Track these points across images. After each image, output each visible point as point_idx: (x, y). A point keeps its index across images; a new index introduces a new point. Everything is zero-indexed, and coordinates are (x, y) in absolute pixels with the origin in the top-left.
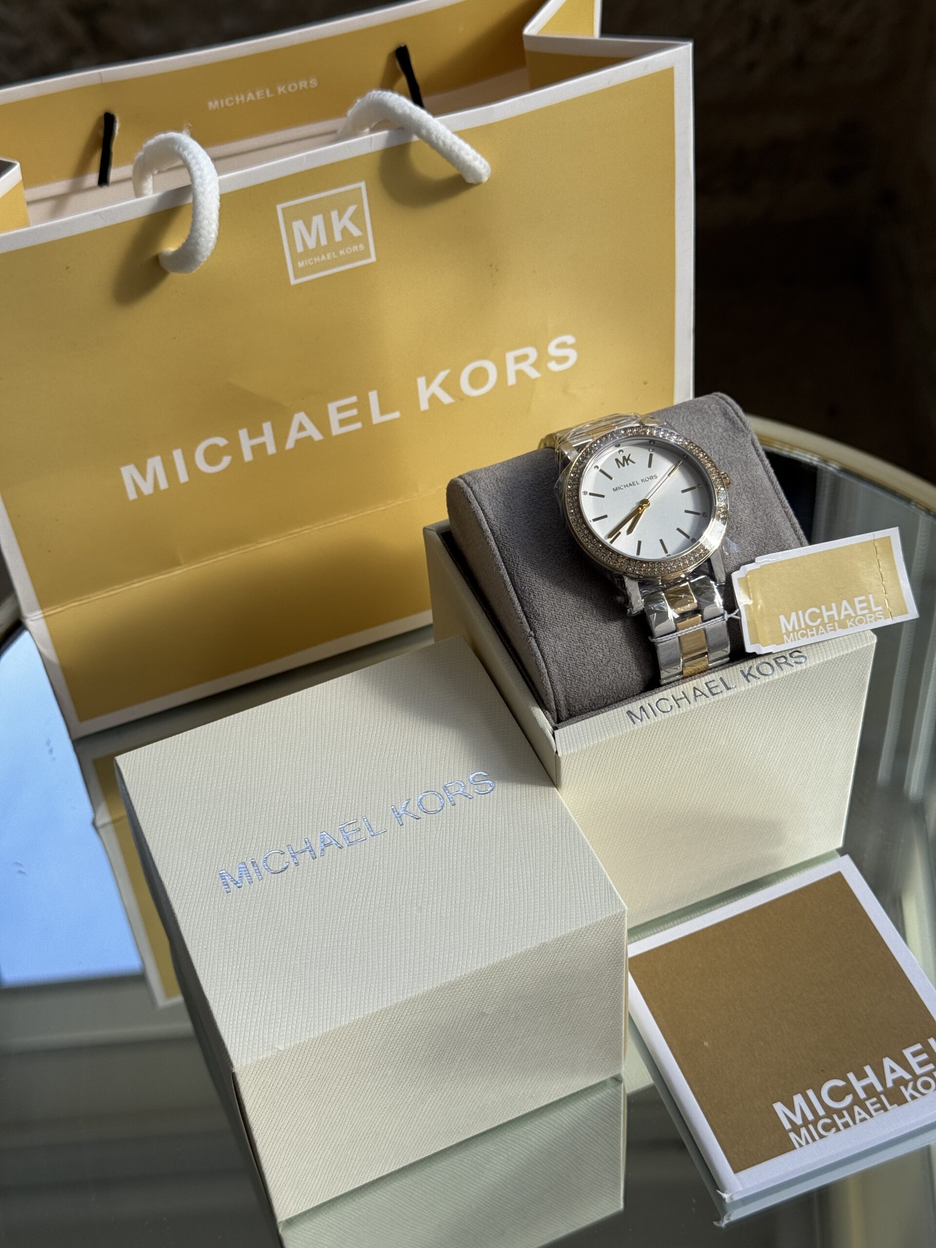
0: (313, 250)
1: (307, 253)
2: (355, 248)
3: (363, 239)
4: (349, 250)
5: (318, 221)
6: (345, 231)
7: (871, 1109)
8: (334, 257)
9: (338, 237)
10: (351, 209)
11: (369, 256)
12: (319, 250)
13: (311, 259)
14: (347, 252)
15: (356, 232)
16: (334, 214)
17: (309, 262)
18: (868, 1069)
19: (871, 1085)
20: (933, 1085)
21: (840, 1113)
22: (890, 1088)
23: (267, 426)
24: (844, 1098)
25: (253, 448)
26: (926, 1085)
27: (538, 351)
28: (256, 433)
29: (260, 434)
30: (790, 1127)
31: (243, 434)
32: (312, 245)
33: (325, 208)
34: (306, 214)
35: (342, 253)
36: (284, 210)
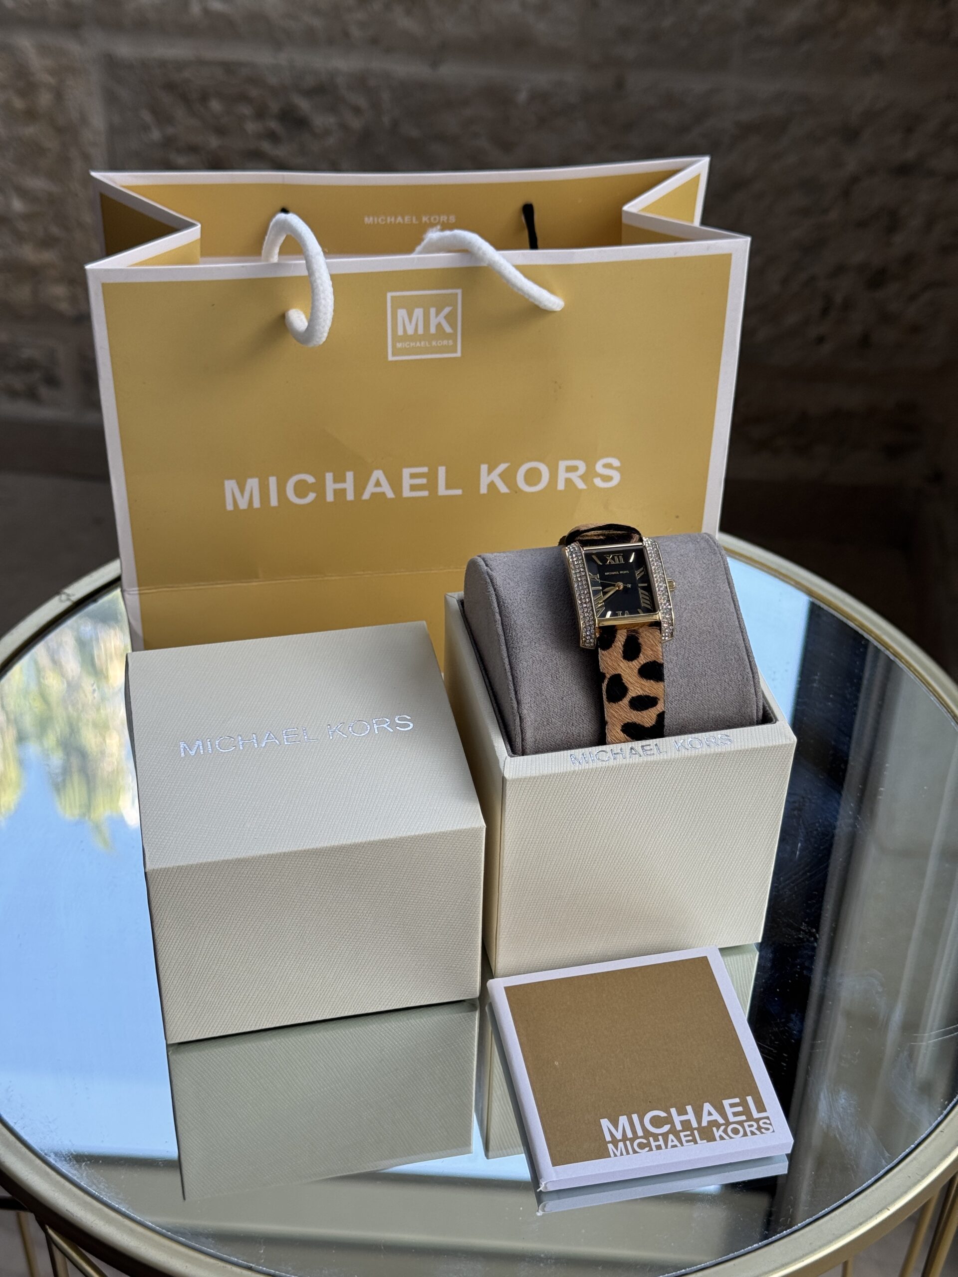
0: (411, 336)
1: (406, 337)
3: (453, 336)
4: (440, 343)
5: (418, 312)
6: (439, 326)
7: (684, 1139)
8: (427, 345)
10: (447, 310)
11: (456, 352)
12: (415, 337)
13: (408, 343)
14: (438, 343)
16: (433, 311)
17: (406, 345)
18: (689, 1108)
19: (689, 1121)
20: (742, 1132)
21: (656, 1137)
22: (704, 1127)
23: (350, 475)
24: (663, 1126)
25: (335, 491)
26: (736, 1131)
27: (587, 466)
28: (339, 478)
29: (343, 480)
30: (610, 1140)
31: (329, 476)
32: (410, 331)
33: (425, 304)
34: (410, 305)
35: (434, 343)
36: (392, 297)
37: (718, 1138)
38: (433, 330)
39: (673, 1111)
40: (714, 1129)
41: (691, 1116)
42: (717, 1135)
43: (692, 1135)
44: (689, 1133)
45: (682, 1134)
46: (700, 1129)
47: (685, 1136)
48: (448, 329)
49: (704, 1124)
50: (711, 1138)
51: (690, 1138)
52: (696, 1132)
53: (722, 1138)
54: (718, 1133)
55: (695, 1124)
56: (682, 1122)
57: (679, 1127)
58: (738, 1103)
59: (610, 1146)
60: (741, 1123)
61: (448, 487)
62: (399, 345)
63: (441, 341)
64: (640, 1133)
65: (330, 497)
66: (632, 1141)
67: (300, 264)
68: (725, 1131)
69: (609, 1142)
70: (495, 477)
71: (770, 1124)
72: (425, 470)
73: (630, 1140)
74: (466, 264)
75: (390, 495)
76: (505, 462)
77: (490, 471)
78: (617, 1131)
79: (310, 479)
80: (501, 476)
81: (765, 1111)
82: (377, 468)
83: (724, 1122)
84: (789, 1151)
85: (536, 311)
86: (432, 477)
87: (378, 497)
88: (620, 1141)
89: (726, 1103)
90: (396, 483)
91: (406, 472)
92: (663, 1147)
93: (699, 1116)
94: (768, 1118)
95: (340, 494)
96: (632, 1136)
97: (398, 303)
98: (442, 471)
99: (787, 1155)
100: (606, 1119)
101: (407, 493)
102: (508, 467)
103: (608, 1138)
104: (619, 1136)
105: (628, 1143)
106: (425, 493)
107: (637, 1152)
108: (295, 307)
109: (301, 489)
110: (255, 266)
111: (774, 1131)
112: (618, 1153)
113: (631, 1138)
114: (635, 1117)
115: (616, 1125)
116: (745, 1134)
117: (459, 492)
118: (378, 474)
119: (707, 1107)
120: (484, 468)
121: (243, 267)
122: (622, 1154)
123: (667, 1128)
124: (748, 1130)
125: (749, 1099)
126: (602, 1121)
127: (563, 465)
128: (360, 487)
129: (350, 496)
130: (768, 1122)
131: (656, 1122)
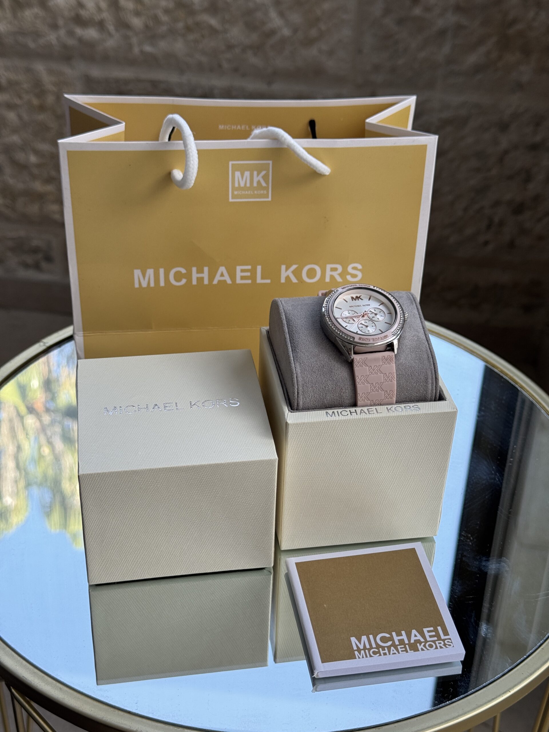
0: (242, 187)
1: (239, 188)
3: (267, 188)
4: (259, 192)
5: (247, 174)
6: (259, 182)
7: (400, 650)
8: (252, 193)
10: (264, 173)
11: (268, 198)
12: (245, 188)
13: (241, 192)
14: (258, 193)
16: (255, 173)
17: (239, 193)
18: (403, 633)
19: (403, 640)
20: (434, 647)
21: (383, 648)
22: (412, 643)
23: (206, 269)
24: (387, 642)
25: (197, 278)
26: (431, 646)
27: (343, 268)
28: (200, 271)
29: (202, 272)
30: (356, 649)
31: (194, 270)
32: (242, 185)
33: (251, 169)
34: (242, 169)
35: (256, 192)
36: (233, 165)
37: (420, 650)
38: (255, 185)
39: (394, 634)
40: (418, 644)
41: (404, 637)
42: (420, 648)
43: (405, 647)
44: (403, 646)
45: (399, 647)
46: (410, 644)
47: (401, 648)
48: (264, 184)
49: (412, 641)
50: (416, 650)
51: (404, 649)
52: (407, 646)
53: (422, 650)
54: (420, 647)
55: (406, 642)
56: (399, 640)
57: (397, 643)
58: (432, 630)
59: (356, 653)
60: (434, 642)
61: (262, 278)
62: (236, 193)
63: (259, 191)
64: (374, 646)
65: (194, 282)
66: (369, 650)
67: (180, 143)
68: (425, 646)
69: (356, 650)
70: (289, 273)
71: (452, 642)
72: (249, 267)
73: (368, 649)
74: (275, 146)
75: (229, 281)
76: (295, 264)
77: (287, 269)
78: (360, 644)
79: (183, 271)
80: (293, 272)
81: (449, 635)
82: (222, 266)
83: (424, 641)
84: (463, 659)
85: (315, 174)
86: (253, 272)
87: (222, 283)
88: (362, 650)
89: (425, 630)
90: (232, 275)
91: (239, 268)
92: (388, 653)
93: (409, 637)
94: (450, 639)
95: (200, 280)
96: (369, 647)
97: (236, 168)
98: (259, 268)
99: (461, 661)
100: (354, 638)
101: (239, 281)
102: (298, 267)
103: (355, 648)
104: (361, 647)
105: (367, 651)
106: (249, 281)
107: (372, 656)
108: (176, 168)
109: (178, 277)
110: (154, 143)
111: (453, 647)
112: (361, 657)
113: (369, 648)
114: (371, 637)
115: (360, 641)
116: (436, 648)
117: (268, 281)
118: (222, 269)
119: (414, 632)
120: (283, 267)
121: (147, 143)
122: (363, 657)
123: (390, 643)
124: (438, 645)
125: (439, 628)
126: (351, 638)
127: (329, 267)
128: (212, 277)
129: (206, 282)
130: (450, 641)
131: (383, 639)
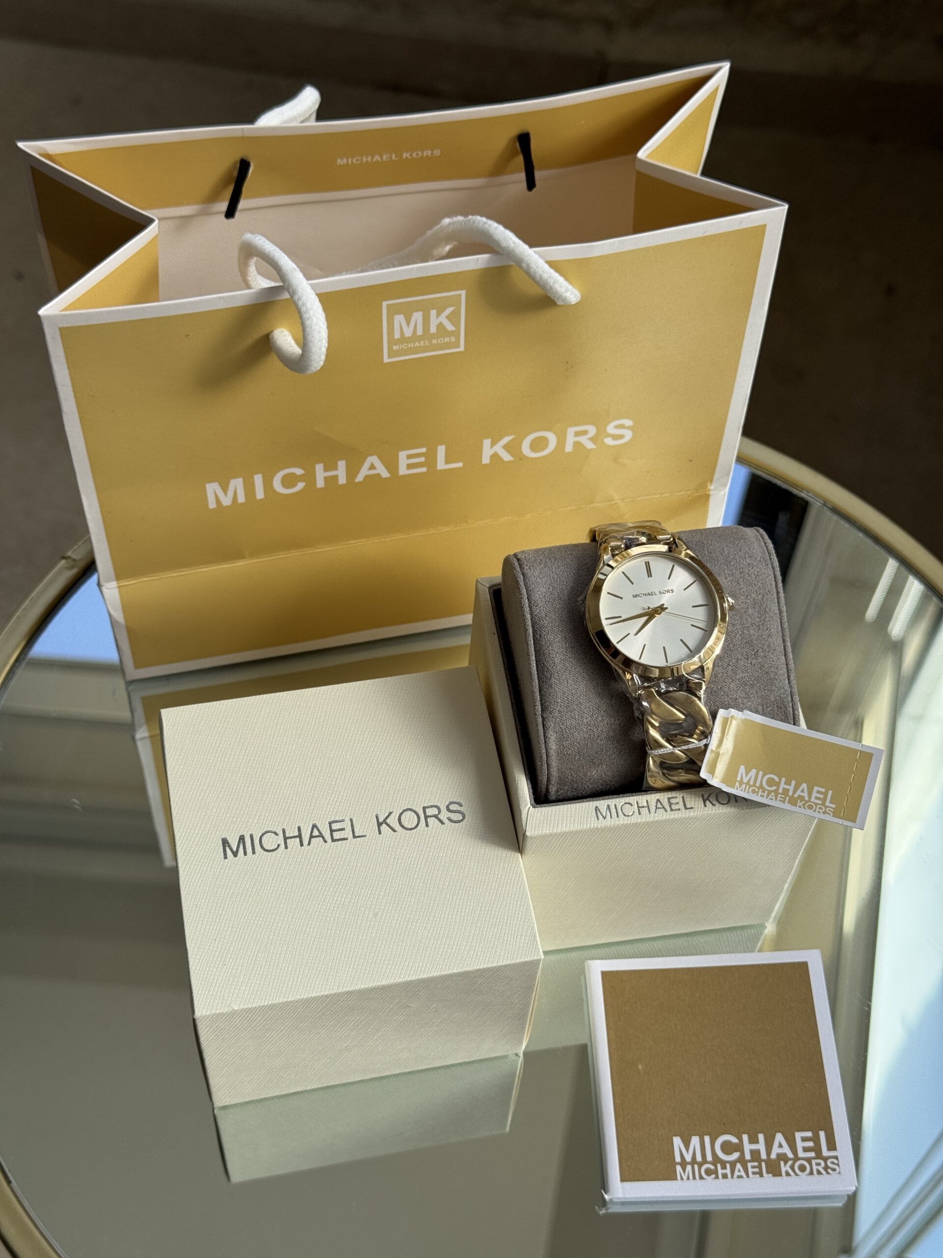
0: (409, 338)
1: (403, 340)
2: (447, 340)
3: (456, 334)
4: (441, 341)
5: (417, 316)
6: (440, 326)
7: (750, 1170)
8: (427, 344)
9: (433, 330)
10: (449, 310)
11: (459, 346)
12: (414, 337)
13: (406, 344)
14: (439, 341)
15: (450, 327)
16: (433, 313)
17: (403, 346)
18: (761, 1137)
19: (758, 1151)
20: (808, 1170)
21: (724, 1164)
22: (772, 1159)
23: (342, 464)
24: (732, 1153)
25: (326, 478)
26: (802, 1168)
27: (598, 429)
28: (331, 467)
29: (335, 468)
31: (319, 467)
32: (408, 333)
33: (425, 307)
34: (408, 310)
35: (434, 341)
36: (388, 305)
37: (784, 1174)
39: (745, 1138)
40: (782, 1163)
41: (761, 1145)
42: (783, 1170)
43: (760, 1167)
44: (756, 1164)
46: (768, 1162)
50: (777, 1173)
51: (757, 1170)
52: (763, 1164)
53: (788, 1174)
55: (764, 1155)
56: (752, 1151)
57: (748, 1156)
59: (679, 1168)
61: (448, 461)
62: (396, 347)
63: (442, 339)
65: (320, 484)
68: (792, 1167)
70: (499, 449)
75: (385, 475)
76: (508, 435)
77: (493, 444)
78: (687, 1152)
79: (299, 472)
80: (505, 447)
82: (372, 454)
83: (793, 1156)
86: (431, 456)
87: (373, 478)
89: (799, 1136)
90: (391, 465)
91: (403, 454)
92: (729, 1175)
93: (769, 1147)
95: (331, 480)
96: (701, 1160)
97: (394, 310)
98: (441, 450)
100: (679, 1138)
101: (403, 472)
102: (513, 439)
104: (688, 1157)
106: (423, 470)
108: (280, 329)
109: (289, 481)
110: (239, 295)
114: (707, 1139)
115: (687, 1146)
116: (811, 1172)
117: (459, 465)
118: (372, 459)
119: (779, 1137)
120: (487, 442)
123: (736, 1156)
127: (571, 431)
128: (352, 472)
129: (342, 481)
131: (726, 1147)
